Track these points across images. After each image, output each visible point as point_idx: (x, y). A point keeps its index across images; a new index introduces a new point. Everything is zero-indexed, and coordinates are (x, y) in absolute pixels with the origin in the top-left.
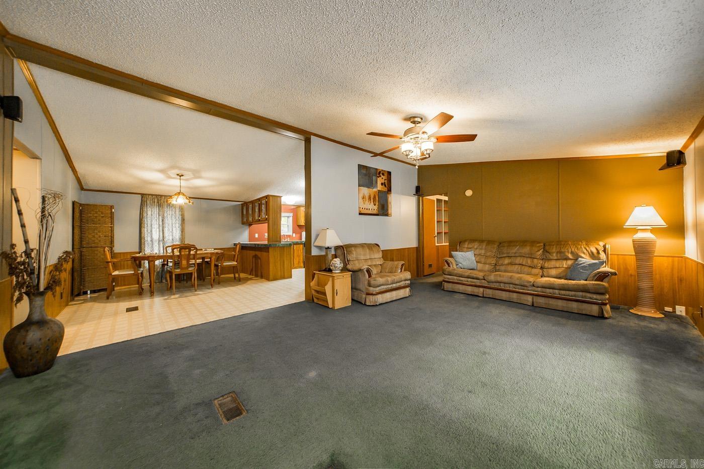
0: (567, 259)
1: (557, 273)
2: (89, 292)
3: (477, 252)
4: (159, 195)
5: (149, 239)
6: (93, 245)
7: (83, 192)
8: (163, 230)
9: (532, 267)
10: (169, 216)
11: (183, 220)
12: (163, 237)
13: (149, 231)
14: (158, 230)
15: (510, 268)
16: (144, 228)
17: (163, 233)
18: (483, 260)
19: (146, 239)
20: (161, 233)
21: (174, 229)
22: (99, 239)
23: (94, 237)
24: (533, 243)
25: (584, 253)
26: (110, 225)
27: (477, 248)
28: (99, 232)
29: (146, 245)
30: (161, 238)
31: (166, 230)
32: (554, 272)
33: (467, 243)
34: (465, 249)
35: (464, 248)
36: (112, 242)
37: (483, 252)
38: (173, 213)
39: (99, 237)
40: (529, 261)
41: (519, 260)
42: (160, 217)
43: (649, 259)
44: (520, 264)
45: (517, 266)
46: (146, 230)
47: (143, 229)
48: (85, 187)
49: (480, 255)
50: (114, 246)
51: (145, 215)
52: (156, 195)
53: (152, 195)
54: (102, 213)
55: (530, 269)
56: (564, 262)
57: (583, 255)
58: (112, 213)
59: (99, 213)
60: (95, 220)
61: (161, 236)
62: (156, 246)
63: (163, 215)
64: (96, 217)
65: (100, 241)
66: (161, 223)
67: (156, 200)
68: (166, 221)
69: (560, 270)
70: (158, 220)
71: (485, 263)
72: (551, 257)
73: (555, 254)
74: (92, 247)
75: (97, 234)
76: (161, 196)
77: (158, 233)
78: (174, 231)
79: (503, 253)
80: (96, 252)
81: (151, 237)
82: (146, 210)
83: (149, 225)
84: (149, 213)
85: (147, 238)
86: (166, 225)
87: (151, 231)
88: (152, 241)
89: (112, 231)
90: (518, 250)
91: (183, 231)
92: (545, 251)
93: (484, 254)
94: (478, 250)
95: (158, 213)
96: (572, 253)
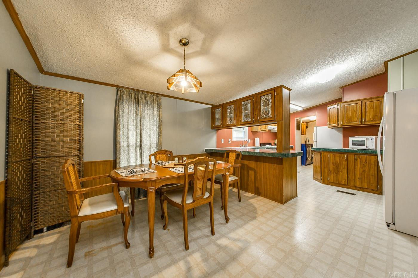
2: (45, 229)
4: (137, 90)
5: (125, 144)
6: (53, 154)
7: (43, 75)
8: (141, 134)
10: (147, 116)
11: (161, 121)
12: (141, 141)
13: (125, 134)
14: (135, 132)
16: (120, 129)
17: (141, 137)
19: (121, 144)
20: (139, 137)
21: (152, 132)
22: (62, 143)
23: (53, 140)
26: (78, 123)
28: (62, 132)
29: (122, 152)
30: (138, 143)
31: (144, 132)
36: (80, 149)
38: (151, 113)
39: (62, 140)
42: (138, 116)
46: (121, 132)
47: (118, 131)
48: (45, 69)
50: (83, 155)
51: (121, 113)
52: (134, 90)
53: (129, 89)
54: (67, 103)
58: (81, 105)
59: (62, 103)
60: (56, 113)
61: (139, 140)
62: (132, 152)
63: (141, 115)
64: (57, 109)
65: (63, 147)
66: (138, 125)
67: (133, 96)
68: (144, 121)
70: (135, 120)
74: (50, 157)
75: (58, 136)
76: (139, 91)
77: (135, 136)
78: (152, 135)
80: (57, 165)
81: (128, 141)
82: (121, 106)
83: (125, 127)
84: (126, 110)
85: (123, 143)
86: (144, 127)
87: (128, 134)
88: (128, 146)
89: (80, 132)
91: (160, 135)
95: (135, 111)
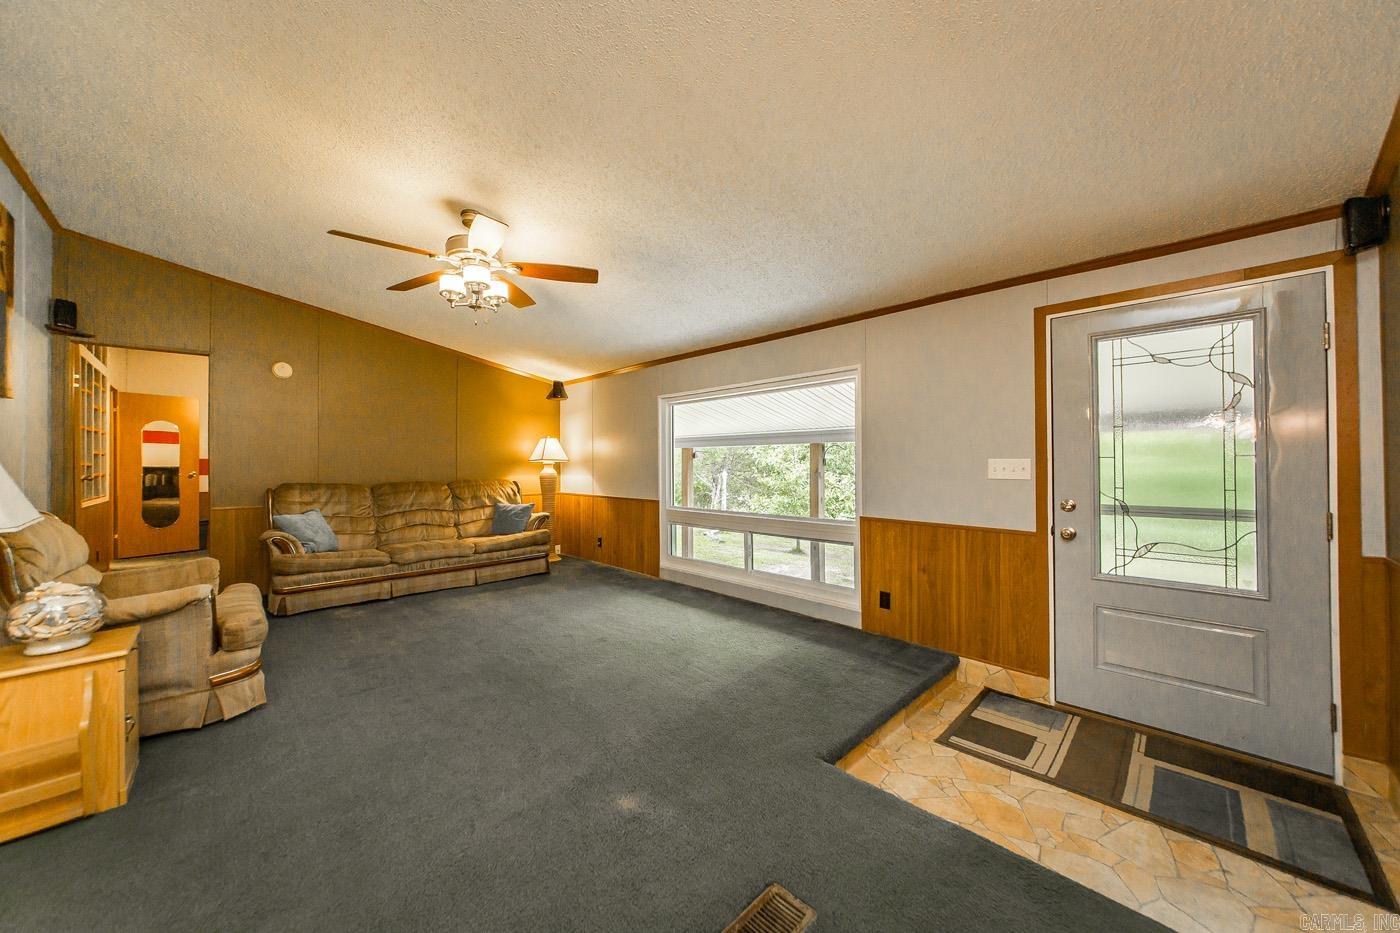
0: (484, 506)
1: (478, 529)
3: (329, 510)
9: (443, 526)
15: (408, 533)
18: (348, 527)
24: (435, 485)
25: (501, 496)
27: (326, 504)
32: (472, 528)
33: (297, 493)
34: (297, 508)
35: (294, 503)
37: (342, 508)
40: (436, 516)
41: (419, 518)
43: (553, 499)
44: (423, 524)
45: (419, 529)
49: (335, 516)
55: (441, 528)
56: (482, 511)
57: (501, 499)
69: (480, 524)
71: (354, 533)
72: (466, 506)
73: (469, 501)
79: (389, 508)
90: (415, 498)
92: (456, 498)
93: (347, 513)
94: (329, 506)
96: (489, 497)
